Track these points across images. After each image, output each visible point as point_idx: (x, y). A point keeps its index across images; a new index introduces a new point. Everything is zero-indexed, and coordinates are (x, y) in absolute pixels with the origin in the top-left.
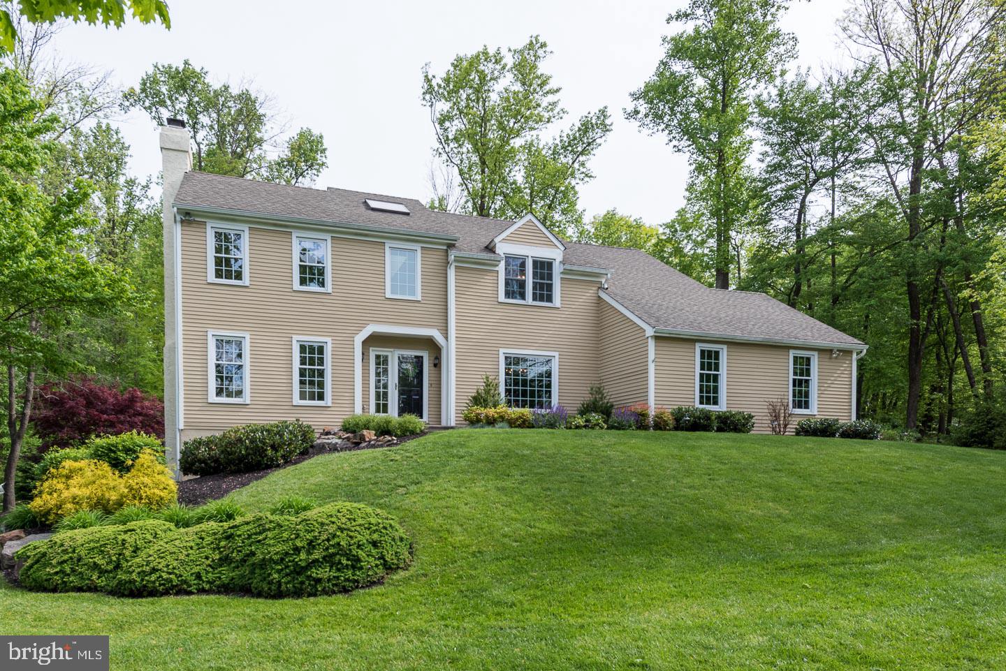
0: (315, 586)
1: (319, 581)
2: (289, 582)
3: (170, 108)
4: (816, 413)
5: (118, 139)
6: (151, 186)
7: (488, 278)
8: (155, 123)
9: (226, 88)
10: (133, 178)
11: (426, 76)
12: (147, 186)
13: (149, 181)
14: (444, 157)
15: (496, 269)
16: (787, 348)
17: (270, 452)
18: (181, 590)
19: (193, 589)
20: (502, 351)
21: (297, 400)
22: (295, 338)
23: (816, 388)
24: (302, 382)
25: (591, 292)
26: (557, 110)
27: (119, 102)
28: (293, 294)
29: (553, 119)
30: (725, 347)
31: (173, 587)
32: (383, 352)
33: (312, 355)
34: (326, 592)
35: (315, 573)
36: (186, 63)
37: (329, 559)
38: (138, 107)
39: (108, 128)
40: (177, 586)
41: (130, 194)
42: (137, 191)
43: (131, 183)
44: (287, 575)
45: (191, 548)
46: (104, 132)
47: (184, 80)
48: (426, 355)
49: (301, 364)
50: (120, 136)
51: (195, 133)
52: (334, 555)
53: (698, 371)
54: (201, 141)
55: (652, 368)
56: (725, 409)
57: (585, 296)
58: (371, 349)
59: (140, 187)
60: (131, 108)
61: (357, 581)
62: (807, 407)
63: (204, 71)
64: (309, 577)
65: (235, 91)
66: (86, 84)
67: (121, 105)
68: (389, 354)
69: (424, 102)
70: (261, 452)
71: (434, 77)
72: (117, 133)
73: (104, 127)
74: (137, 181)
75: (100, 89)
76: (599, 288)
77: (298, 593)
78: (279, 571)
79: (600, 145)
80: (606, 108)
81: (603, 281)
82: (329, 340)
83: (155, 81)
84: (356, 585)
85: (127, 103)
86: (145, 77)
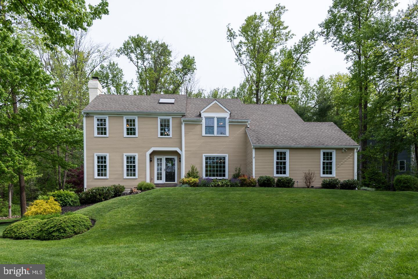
0: (52, 238)
1: (54, 236)
2: (47, 236)
3: (135, 53)
4: (335, 176)
5: (118, 67)
6: (133, 83)
7: (198, 127)
8: (129, 60)
9: (157, 42)
10: (125, 81)
11: (229, 29)
12: (132, 83)
13: (132, 81)
14: (239, 62)
15: (201, 123)
16: (319, 149)
17: (98, 197)
18: (27, 238)
19: (30, 238)
20: (204, 155)
21: (125, 176)
22: (125, 154)
23: (335, 165)
24: (128, 170)
25: (243, 129)
26: (290, 34)
27: (116, 53)
28: (124, 138)
29: (288, 39)
30: (288, 150)
31: (25, 237)
32: (159, 157)
33: (131, 160)
34: (55, 239)
35: (54, 234)
36: (138, 36)
37: (58, 230)
38: (123, 54)
39: (114, 64)
40: (26, 237)
41: (125, 88)
42: (128, 86)
43: (125, 83)
44: (47, 234)
45: (35, 227)
46: (112, 66)
47: (138, 42)
48: (176, 158)
49: (127, 163)
50: (118, 66)
51: (144, 62)
52: (60, 229)
53: (275, 160)
54: (146, 65)
55: (254, 160)
56: (288, 176)
57: (240, 131)
58: (155, 156)
59: (129, 84)
60: (121, 55)
61: (64, 236)
62: (331, 173)
63: (147, 37)
64: (52, 235)
65: (160, 43)
66: (101, 50)
67: (117, 54)
68: (162, 158)
69: (228, 40)
70: (95, 197)
71: (232, 29)
72: (117, 65)
73: (112, 64)
74: (127, 82)
75: (106, 51)
76: (246, 127)
77: (49, 239)
78: (45, 233)
79: (312, 47)
80: (314, 30)
81: (248, 124)
82: (137, 154)
83: (128, 44)
84: (63, 237)
85: (119, 54)
86: (125, 43)
